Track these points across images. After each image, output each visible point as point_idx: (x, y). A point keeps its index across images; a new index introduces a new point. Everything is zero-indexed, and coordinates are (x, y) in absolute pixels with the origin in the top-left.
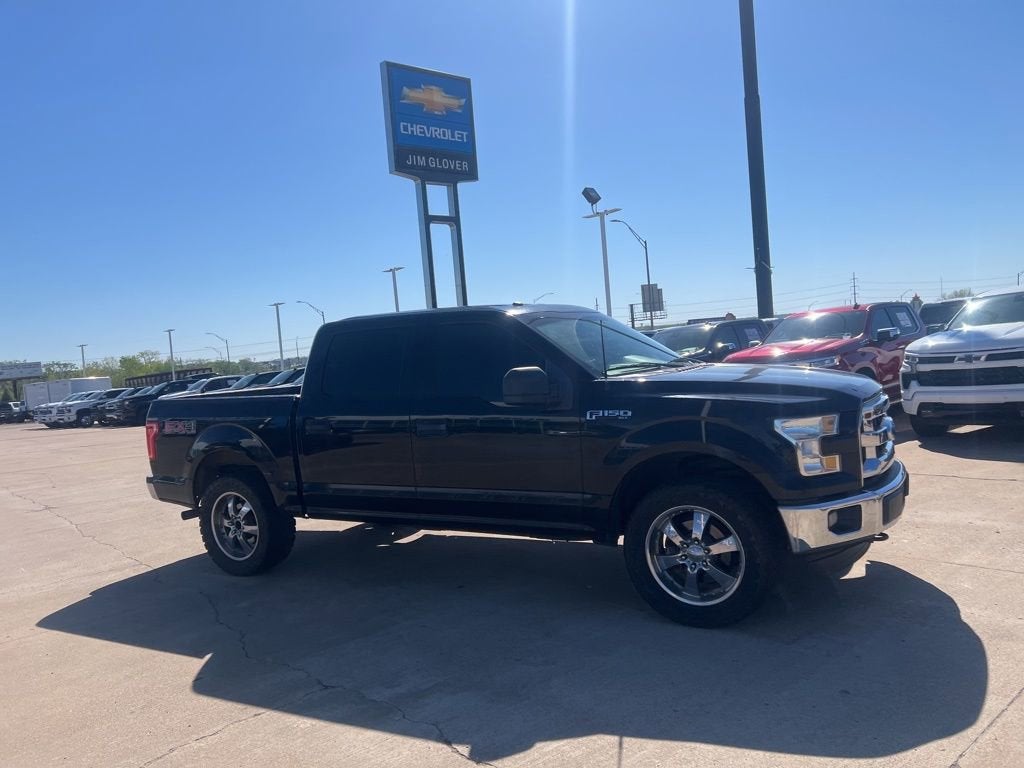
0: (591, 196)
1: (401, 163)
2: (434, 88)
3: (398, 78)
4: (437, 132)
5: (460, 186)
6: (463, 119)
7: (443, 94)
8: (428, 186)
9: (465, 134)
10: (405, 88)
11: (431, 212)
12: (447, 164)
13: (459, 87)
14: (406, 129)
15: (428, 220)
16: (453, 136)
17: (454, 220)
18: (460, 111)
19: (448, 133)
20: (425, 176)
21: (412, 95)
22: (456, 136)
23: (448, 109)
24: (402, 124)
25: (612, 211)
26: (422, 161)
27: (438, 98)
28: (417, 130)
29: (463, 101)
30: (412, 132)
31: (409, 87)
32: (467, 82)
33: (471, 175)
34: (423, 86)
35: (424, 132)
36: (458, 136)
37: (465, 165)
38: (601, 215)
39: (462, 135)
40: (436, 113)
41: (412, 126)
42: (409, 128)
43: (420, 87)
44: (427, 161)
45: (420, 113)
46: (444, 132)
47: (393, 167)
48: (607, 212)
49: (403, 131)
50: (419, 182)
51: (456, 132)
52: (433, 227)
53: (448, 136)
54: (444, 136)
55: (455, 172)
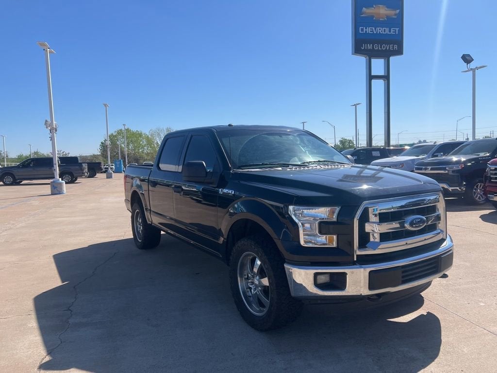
0: (467, 59)
1: (358, 49)
2: (380, 6)
4: (380, 30)
5: (391, 58)
6: (398, 21)
8: (372, 60)
9: (397, 29)
10: (364, 8)
11: (373, 74)
12: (385, 47)
14: (362, 30)
15: (371, 77)
16: (390, 31)
17: (386, 77)
18: (396, 17)
19: (387, 30)
20: (371, 55)
21: (368, 11)
22: (392, 31)
23: (388, 17)
24: (360, 28)
25: (481, 67)
26: (370, 47)
27: (383, 11)
28: (369, 30)
29: (398, 11)
30: (366, 31)
31: (367, 7)
33: (399, 52)
34: (374, 6)
35: (373, 31)
36: (394, 31)
37: (396, 47)
38: (473, 70)
40: (381, 19)
41: (366, 29)
42: (365, 30)
43: (373, 7)
44: (373, 46)
45: (371, 21)
46: (385, 30)
47: (354, 51)
48: (477, 68)
49: (360, 32)
50: (368, 58)
51: (392, 29)
52: (373, 81)
53: (387, 32)
54: (385, 32)
55: (389, 51)
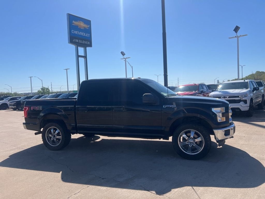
0: (123, 54)
2: (81, 22)
3: (71, 18)
4: (82, 34)
5: (87, 48)
6: (89, 31)
7: (84, 24)
8: (79, 47)
9: (89, 35)
12: (84, 42)
13: (88, 22)
15: (78, 56)
16: (86, 35)
17: (85, 57)
18: (88, 29)
19: (85, 34)
20: (78, 45)
21: (75, 23)
23: (85, 28)
24: (72, 30)
25: (128, 58)
26: (77, 41)
27: (82, 25)
28: (76, 32)
29: (89, 26)
30: (75, 33)
31: (74, 21)
32: (90, 21)
33: (90, 45)
34: (78, 21)
35: (78, 33)
37: (89, 43)
38: (125, 59)
40: (82, 28)
42: (74, 32)
44: (79, 41)
46: (83, 34)
47: (69, 42)
48: (127, 58)
49: (72, 32)
50: (76, 46)
51: (87, 34)
52: (80, 58)
53: (85, 35)
54: (83, 35)
55: (86, 44)
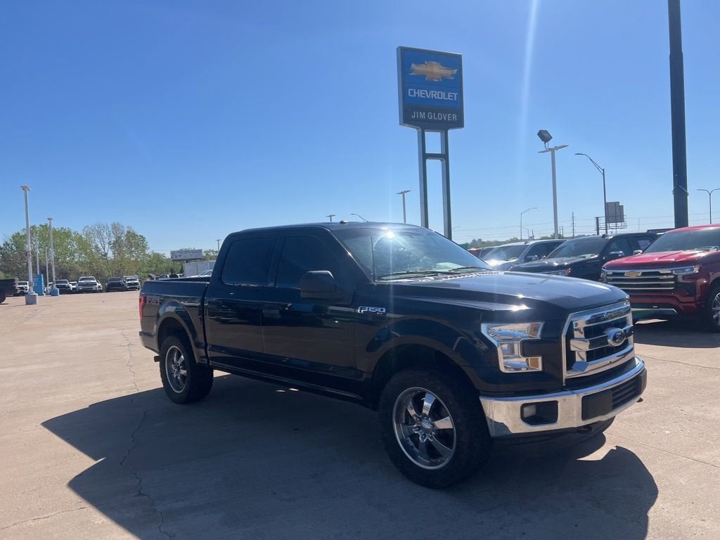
0: (544, 136)
1: (408, 117)
2: (434, 63)
3: (408, 57)
4: (435, 94)
5: (450, 132)
6: (455, 84)
7: (441, 67)
8: (426, 133)
9: (455, 94)
10: (413, 65)
11: (427, 151)
12: (441, 117)
13: (453, 61)
14: (412, 93)
15: (425, 156)
16: (447, 96)
17: (444, 157)
18: (452, 78)
19: (443, 94)
20: (424, 126)
21: (417, 68)
22: (449, 96)
23: (444, 78)
24: (410, 90)
25: (561, 147)
26: (422, 115)
27: (437, 70)
28: (420, 93)
29: (455, 71)
30: (417, 95)
31: (415, 64)
32: (459, 58)
33: (459, 124)
34: (426, 63)
35: (425, 95)
36: (451, 96)
37: (455, 117)
38: (552, 150)
39: (453, 95)
40: (435, 80)
41: (417, 91)
42: (415, 93)
43: (424, 63)
44: (426, 115)
45: (422, 81)
46: (440, 94)
47: (402, 120)
48: (557, 148)
49: (409, 95)
50: (420, 130)
51: (449, 93)
52: (429, 162)
53: (443, 96)
54: (440, 97)
55: (447, 122)
